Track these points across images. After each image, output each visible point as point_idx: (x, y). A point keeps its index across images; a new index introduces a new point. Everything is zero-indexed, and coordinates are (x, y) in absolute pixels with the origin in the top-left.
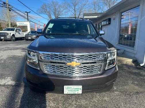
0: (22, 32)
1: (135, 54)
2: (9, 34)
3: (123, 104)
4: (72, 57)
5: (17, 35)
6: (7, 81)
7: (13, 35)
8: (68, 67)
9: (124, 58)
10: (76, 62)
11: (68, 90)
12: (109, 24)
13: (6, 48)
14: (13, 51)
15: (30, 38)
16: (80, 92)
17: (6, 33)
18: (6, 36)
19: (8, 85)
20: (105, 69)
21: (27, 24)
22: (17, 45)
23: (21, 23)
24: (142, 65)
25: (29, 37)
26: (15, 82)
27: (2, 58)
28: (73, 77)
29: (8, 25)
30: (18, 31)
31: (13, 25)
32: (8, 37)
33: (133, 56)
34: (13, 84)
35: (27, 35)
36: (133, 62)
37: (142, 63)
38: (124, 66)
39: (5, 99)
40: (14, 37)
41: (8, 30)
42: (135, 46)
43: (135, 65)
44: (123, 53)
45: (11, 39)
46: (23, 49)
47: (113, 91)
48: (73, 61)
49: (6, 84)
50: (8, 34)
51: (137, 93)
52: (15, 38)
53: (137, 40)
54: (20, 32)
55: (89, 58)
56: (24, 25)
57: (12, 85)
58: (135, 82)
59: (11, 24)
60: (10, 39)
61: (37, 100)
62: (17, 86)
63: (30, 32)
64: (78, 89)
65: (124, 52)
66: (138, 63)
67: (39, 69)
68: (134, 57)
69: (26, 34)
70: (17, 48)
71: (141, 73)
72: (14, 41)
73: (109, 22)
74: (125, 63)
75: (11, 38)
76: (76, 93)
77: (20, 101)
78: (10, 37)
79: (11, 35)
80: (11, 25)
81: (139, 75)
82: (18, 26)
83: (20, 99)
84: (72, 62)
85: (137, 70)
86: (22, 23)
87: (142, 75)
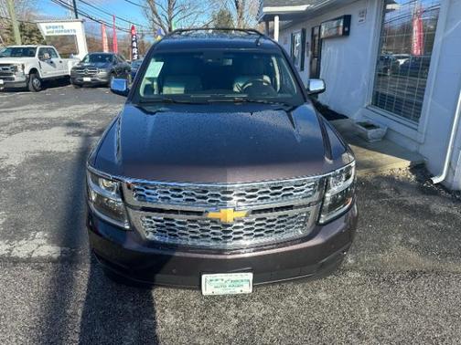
0: (59, 59)
1: (420, 144)
2: (20, 69)
3: (367, 311)
4: (222, 195)
5: (47, 71)
6: (36, 246)
7: (34, 71)
8: (212, 222)
9: (385, 156)
10: (234, 210)
11: (213, 284)
12: (346, 33)
13: (15, 121)
14: (38, 133)
15: (87, 79)
16: (247, 289)
17: (9, 65)
18: (11, 74)
19: (41, 259)
20: (319, 219)
21: (76, 29)
22: (51, 109)
23: (53, 27)
24: (436, 180)
25: (86, 76)
26: (59, 248)
27: (8, 162)
28: (226, 250)
29: (11, 30)
30: (47, 55)
31: (27, 29)
32: (18, 78)
33: (413, 148)
34: (55, 256)
35: (78, 69)
36: (413, 169)
37: (439, 174)
38: (384, 184)
39: (39, 307)
40: (38, 77)
41: (15, 53)
42: (420, 119)
43: (416, 179)
44: (385, 138)
45: (28, 86)
46: (70, 125)
47: (345, 271)
48: (224, 206)
49: (34, 255)
50: (15, 69)
51: (413, 274)
52: (41, 80)
53: (430, 100)
54: (52, 59)
55: (272, 195)
56: (64, 34)
57: (51, 260)
58: (412, 240)
59: (21, 28)
60: (25, 85)
61: (129, 307)
62: (67, 261)
63: (85, 59)
64: (241, 283)
65: (386, 134)
66: (427, 171)
67: (128, 227)
68: (417, 153)
69: (76, 65)
70: (51, 119)
71: (433, 206)
72: (37, 91)
73: (346, 29)
74: (386, 172)
75: (28, 80)
76: (237, 291)
77: (80, 312)
78: (24, 79)
79: (27, 71)
80: (21, 31)
81: (425, 213)
82: (47, 37)
83: (81, 305)
84: (222, 210)
85: (421, 197)
86: (56, 27)
87: (434, 215)
